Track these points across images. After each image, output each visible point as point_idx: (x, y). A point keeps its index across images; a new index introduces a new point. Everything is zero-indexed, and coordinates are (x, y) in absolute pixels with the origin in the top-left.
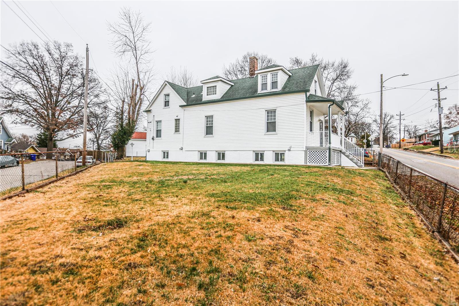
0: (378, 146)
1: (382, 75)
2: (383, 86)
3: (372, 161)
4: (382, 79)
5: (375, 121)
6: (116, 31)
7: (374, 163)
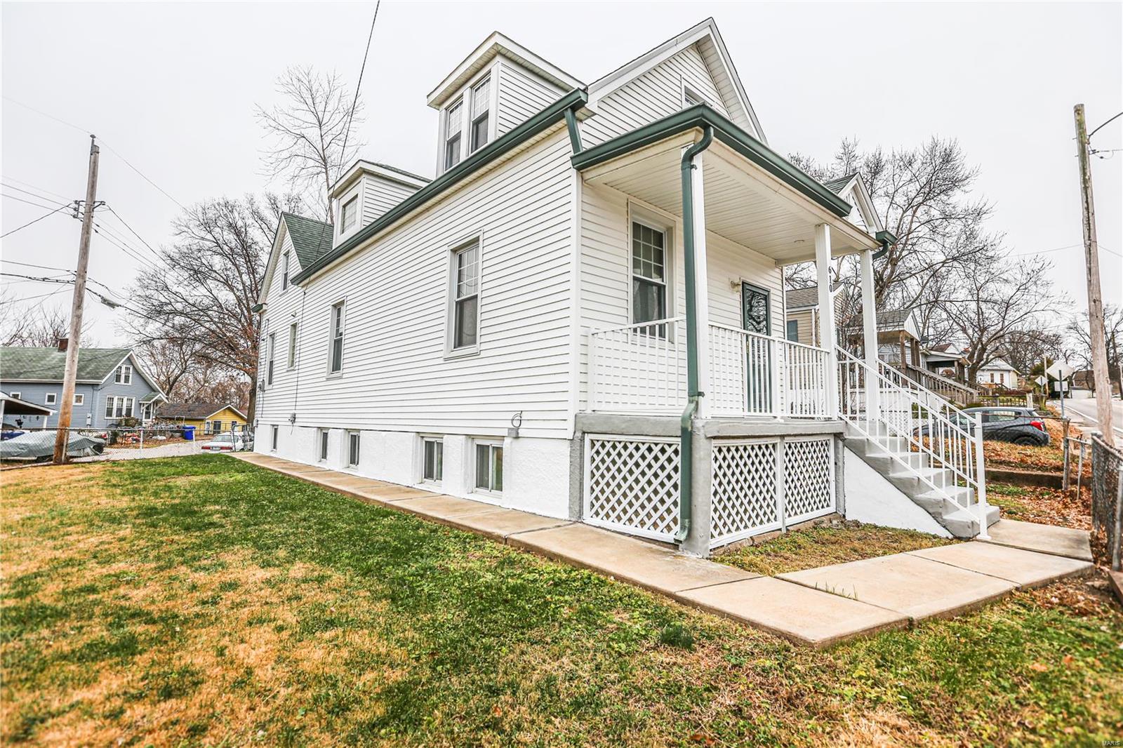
0: (1090, 392)
1: (1079, 110)
2: (1089, 148)
3: (1058, 469)
4: (1080, 125)
5: (1074, 327)
6: (280, 128)
7: (1074, 482)
